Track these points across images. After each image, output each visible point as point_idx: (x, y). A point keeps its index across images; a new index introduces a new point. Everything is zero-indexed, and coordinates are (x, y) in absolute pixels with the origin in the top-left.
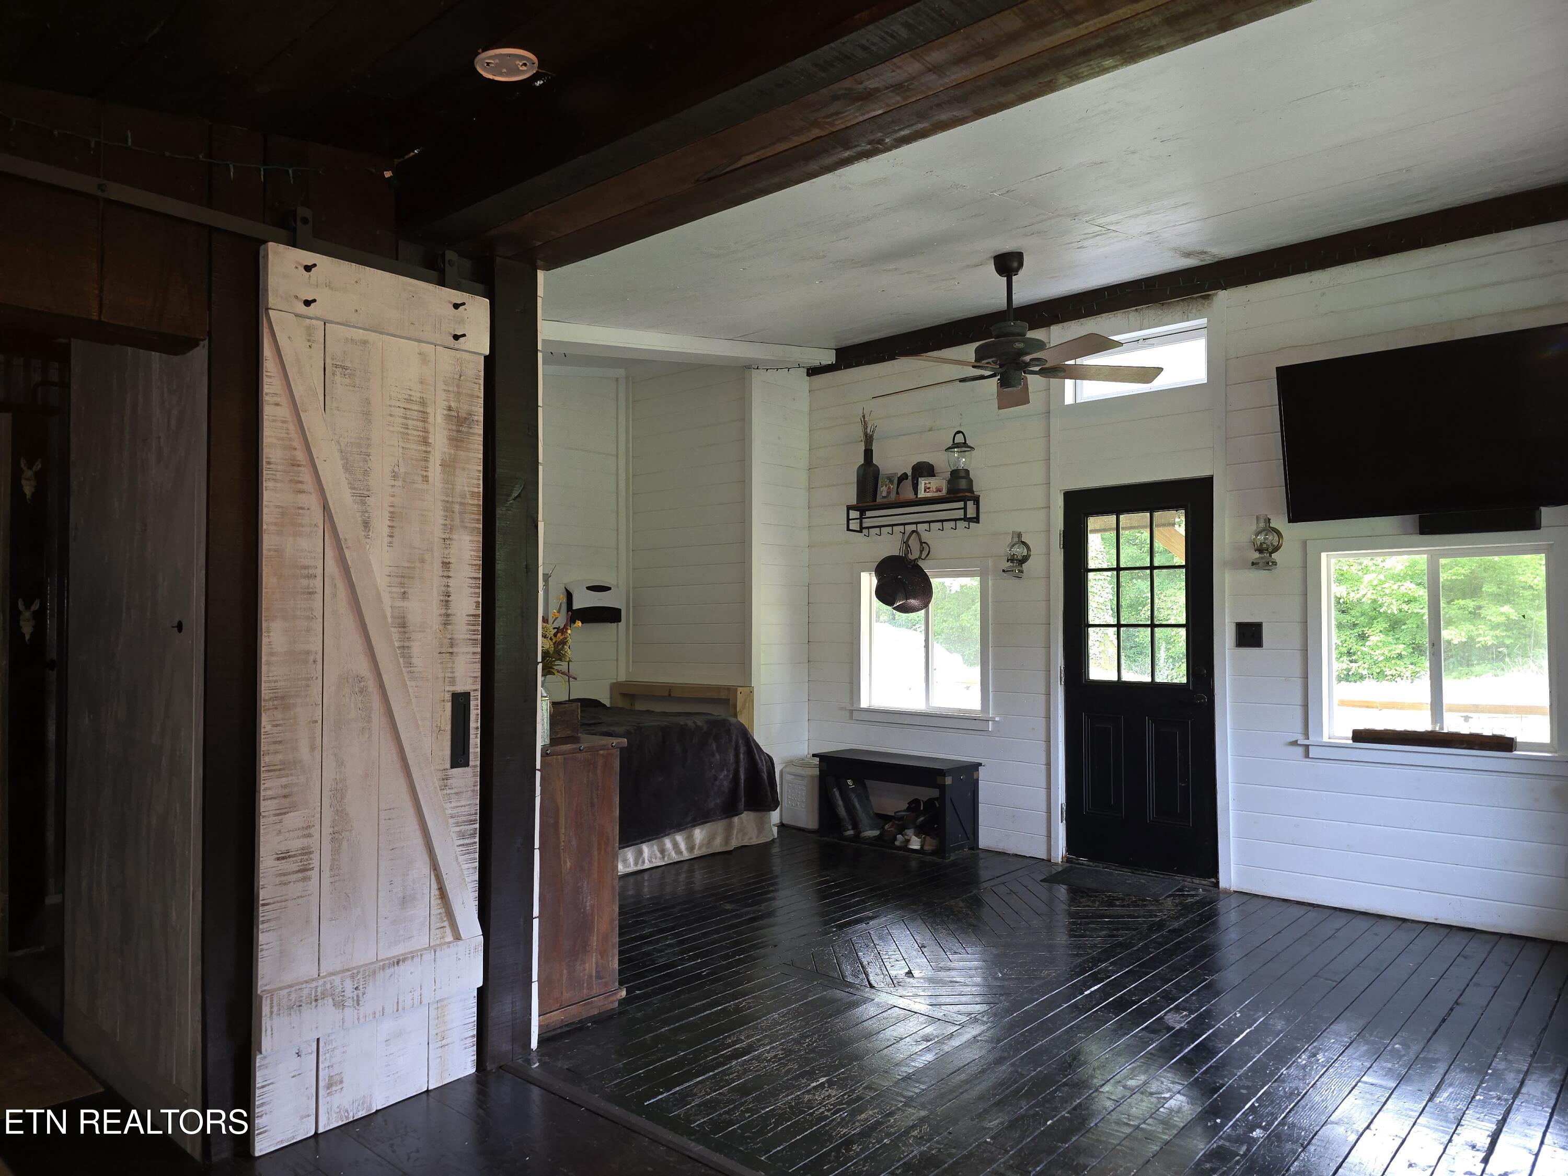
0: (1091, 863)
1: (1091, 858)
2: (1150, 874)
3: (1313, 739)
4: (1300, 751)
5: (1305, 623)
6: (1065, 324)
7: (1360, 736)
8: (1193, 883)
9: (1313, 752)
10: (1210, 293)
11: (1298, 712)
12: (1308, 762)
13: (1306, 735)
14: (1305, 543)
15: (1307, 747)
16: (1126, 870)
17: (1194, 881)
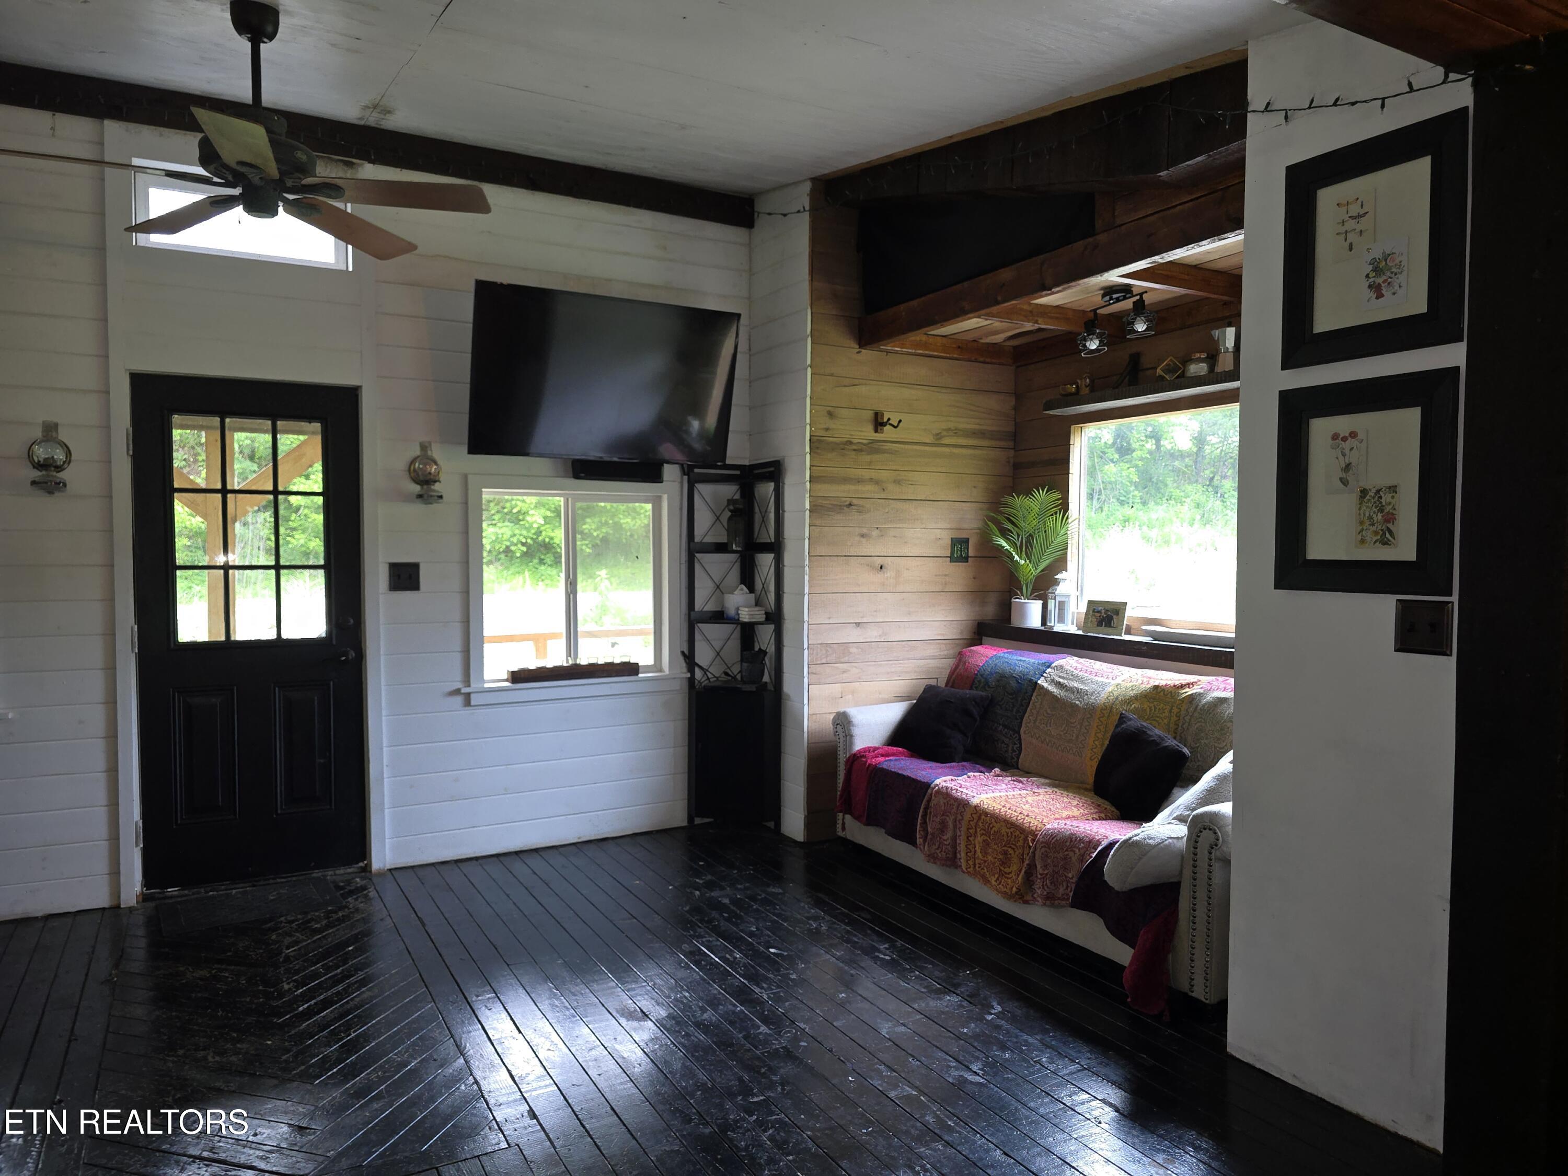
0: (186, 892)
1: (183, 885)
2: (279, 880)
3: (474, 685)
4: (459, 700)
5: (467, 562)
6: (132, 126)
7: (519, 677)
8: (335, 875)
9: (474, 700)
10: (354, 160)
11: (457, 659)
12: (468, 711)
13: (467, 682)
14: (465, 477)
15: (468, 697)
16: (242, 885)
17: (338, 872)
